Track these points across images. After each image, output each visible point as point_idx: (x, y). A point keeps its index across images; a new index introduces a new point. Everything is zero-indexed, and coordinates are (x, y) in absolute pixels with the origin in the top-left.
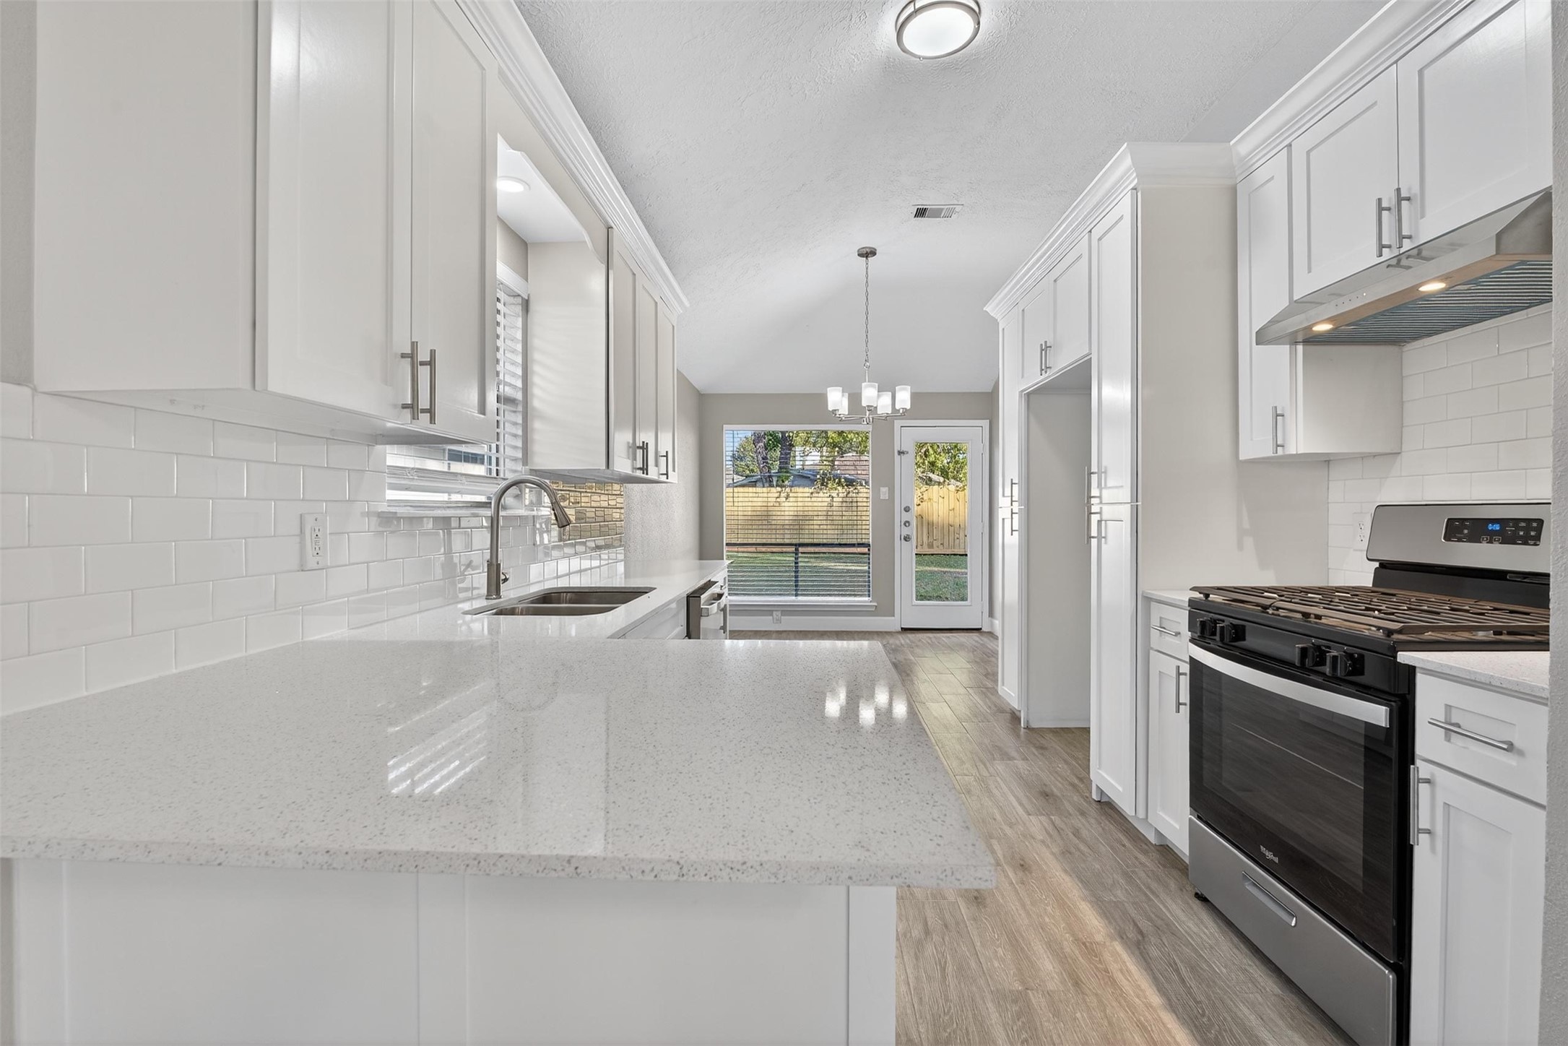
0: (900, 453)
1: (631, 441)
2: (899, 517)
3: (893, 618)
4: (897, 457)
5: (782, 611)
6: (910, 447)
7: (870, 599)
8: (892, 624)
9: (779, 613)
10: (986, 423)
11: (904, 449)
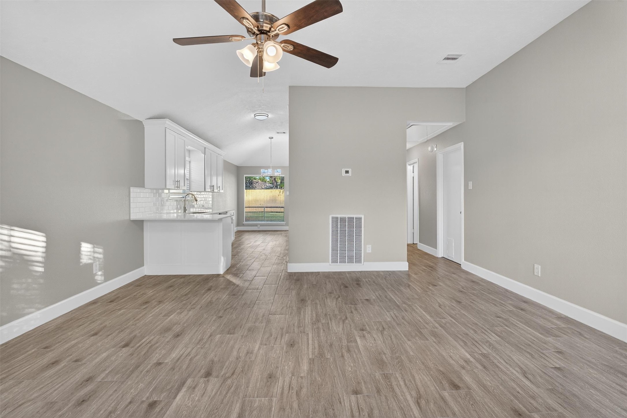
1: (210, 185)
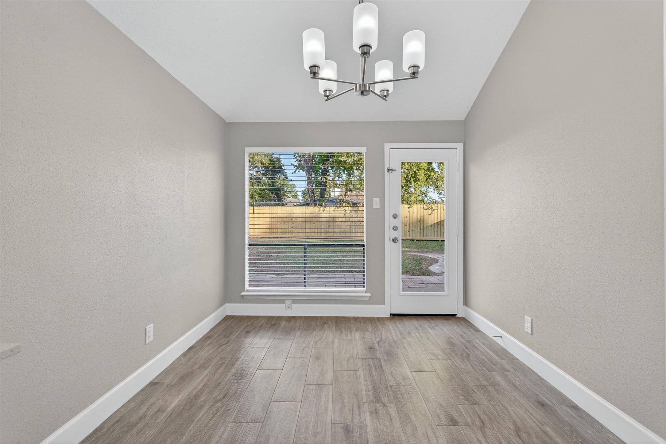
0: (390, 170)
2: (389, 222)
3: (383, 306)
4: (387, 174)
5: (292, 299)
6: (396, 165)
7: (364, 289)
8: (383, 311)
9: (290, 301)
10: (460, 146)
11: (392, 167)
